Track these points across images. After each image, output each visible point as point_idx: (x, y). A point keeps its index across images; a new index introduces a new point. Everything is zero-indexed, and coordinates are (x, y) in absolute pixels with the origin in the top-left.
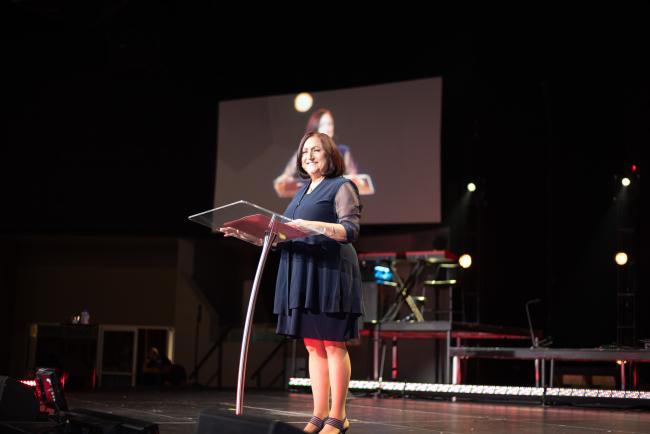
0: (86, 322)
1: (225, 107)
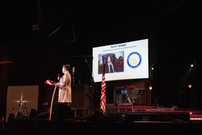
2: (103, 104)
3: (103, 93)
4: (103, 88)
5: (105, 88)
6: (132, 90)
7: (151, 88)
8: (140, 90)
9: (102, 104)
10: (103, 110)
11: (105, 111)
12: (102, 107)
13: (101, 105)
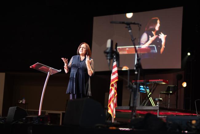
0: (24, 103)
1: (95, 19)
2: (112, 105)
3: (112, 88)
4: (113, 80)
5: (117, 80)
6: (157, 85)
7: (185, 85)
8: (169, 87)
9: (110, 106)
10: (112, 116)
11: (115, 117)
12: (110, 111)
13: (109, 108)
